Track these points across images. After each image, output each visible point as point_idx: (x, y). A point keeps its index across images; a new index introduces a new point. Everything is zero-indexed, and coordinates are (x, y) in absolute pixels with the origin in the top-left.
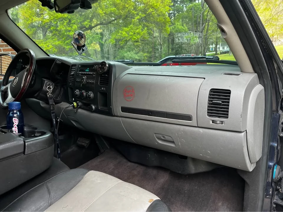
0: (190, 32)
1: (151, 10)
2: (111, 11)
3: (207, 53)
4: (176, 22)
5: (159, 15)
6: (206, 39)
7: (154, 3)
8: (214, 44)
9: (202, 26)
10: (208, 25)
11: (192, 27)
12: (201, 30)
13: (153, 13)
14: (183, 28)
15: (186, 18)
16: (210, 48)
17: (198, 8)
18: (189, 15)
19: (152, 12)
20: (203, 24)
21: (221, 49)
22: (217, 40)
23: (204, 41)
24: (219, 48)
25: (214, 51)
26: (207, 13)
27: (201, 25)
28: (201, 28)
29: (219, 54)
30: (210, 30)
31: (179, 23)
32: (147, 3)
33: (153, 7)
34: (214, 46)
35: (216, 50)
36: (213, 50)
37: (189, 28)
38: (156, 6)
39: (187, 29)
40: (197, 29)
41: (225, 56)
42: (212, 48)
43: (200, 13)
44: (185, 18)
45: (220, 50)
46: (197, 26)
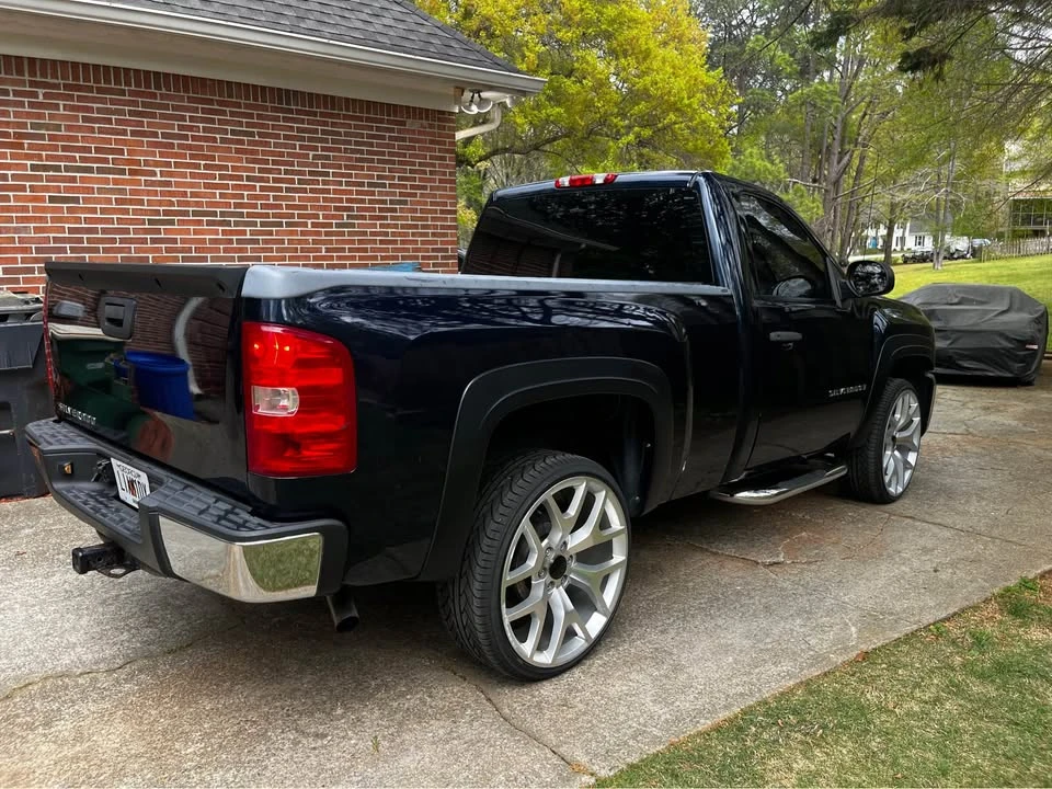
0: (795, 183)
1: (672, 117)
2: (549, 116)
3: (855, 254)
4: (746, 145)
5: (694, 130)
6: (851, 208)
7: (683, 98)
8: (882, 226)
9: (839, 162)
10: (862, 159)
11: (803, 163)
12: (833, 176)
13: (677, 126)
14: (769, 165)
15: (783, 131)
16: (867, 237)
17: (826, 100)
18: (794, 122)
19: (675, 123)
20: (842, 154)
21: (910, 243)
22: (892, 211)
23: (843, 215)
24: (903, 239)
25: (881, 251)
26: (861, 114)
27: (835, 158)
28: (836, 168)
29: (900, 261)
30: (868, 174)
31: (755, 150)
32: (662, 97)
33: (678, 110)
34: (883, 231)
35: (887, 249)
36: (879, 247)
37: (790, 169)
38: (690, 106)
39: (782, 171)
40: (820, 168)
41: (917, 270)
42: (875, 238)
43: (836, 118)
44: (777, 131)
45: (905, 248)
46: (821, 161)
